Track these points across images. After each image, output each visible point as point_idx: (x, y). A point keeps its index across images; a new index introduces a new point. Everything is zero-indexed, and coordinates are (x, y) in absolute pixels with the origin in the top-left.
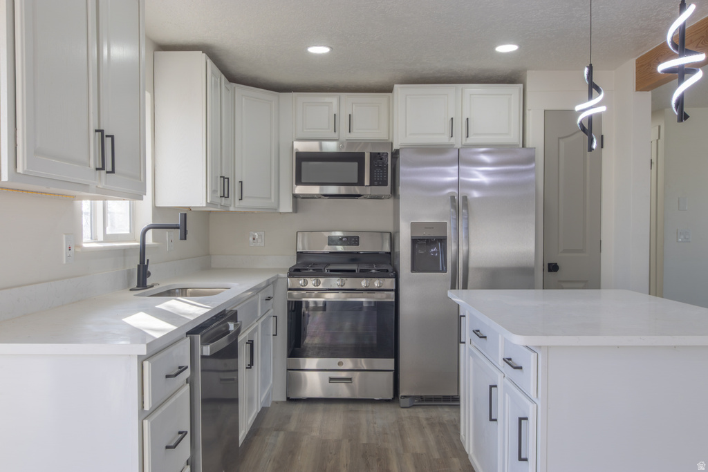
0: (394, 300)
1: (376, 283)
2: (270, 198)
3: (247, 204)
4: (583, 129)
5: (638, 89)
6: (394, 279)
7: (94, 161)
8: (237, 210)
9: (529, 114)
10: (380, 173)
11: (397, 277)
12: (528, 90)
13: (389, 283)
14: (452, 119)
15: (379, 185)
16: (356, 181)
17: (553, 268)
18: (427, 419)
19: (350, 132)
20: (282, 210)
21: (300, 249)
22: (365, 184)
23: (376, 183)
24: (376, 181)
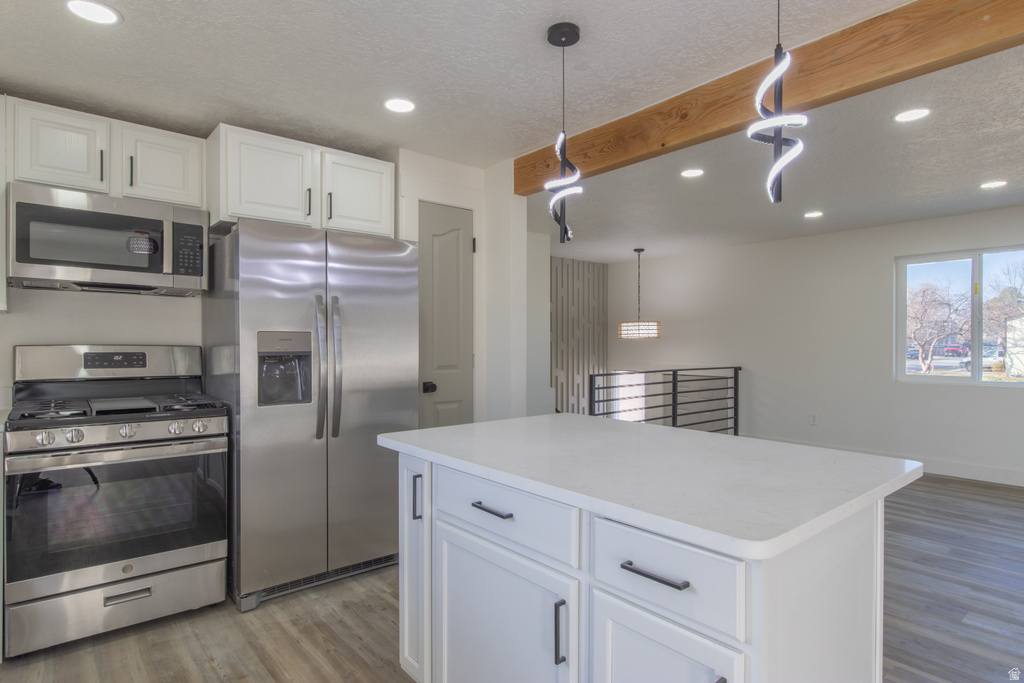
0: (226, 450)
1: (198, 426)
5: (517, 191)
6: (226, 418)
9: (402, 202)
10: (189, 255)
11: (229, 412)
12: (401, 171)
13: (217, 424)
14: (310, 190)
15: (187, 274)
16: (148, 264)
17: (429, 388)
18: (294, 623)
19: (132, 184)
21: (22, 377)
22: (165, 271)
23: (182, 270)
24: (183, 267)
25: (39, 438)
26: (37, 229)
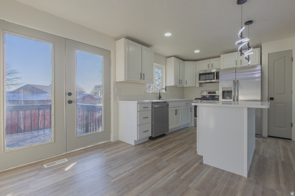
2: (194, 84)
3: (188, 85)
4: (246, 58)
7: (140, 78)
8: (186, 87)
9: (262, 56)
12: (262, 49)
14: (236, 61)
16: (213, 79)
19: (212, 67)
20: (197, 86)
21: (202, 95)
22: (215, 79)
26: (201, 76)
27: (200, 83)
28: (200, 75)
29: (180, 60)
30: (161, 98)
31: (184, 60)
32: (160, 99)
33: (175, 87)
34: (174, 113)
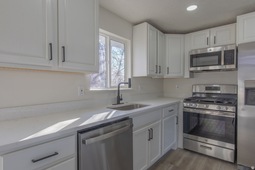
0: (234, 117)
2: (180, 73)
3: (171, 75)
6: (235, 107)
8: (167, 77)
10: (230, 59)
16: (217, 64)
19: (215, 43)
20: (185, 77)
21: (194, 91)
22: (222, 64)
23: (228, 63)
24: (228, 62)
25: (188, 104)
26: (194, 60)
27: (191, 72)
28: (192, 57)
29: (158, 31)
30: (121, 102)
31: (165, 32)
32: (118, 103)
33: (149, 78)
34: (147, 137)
